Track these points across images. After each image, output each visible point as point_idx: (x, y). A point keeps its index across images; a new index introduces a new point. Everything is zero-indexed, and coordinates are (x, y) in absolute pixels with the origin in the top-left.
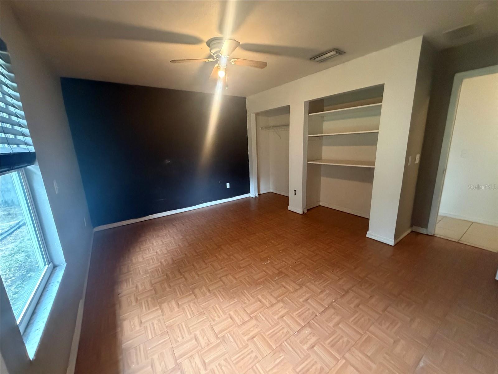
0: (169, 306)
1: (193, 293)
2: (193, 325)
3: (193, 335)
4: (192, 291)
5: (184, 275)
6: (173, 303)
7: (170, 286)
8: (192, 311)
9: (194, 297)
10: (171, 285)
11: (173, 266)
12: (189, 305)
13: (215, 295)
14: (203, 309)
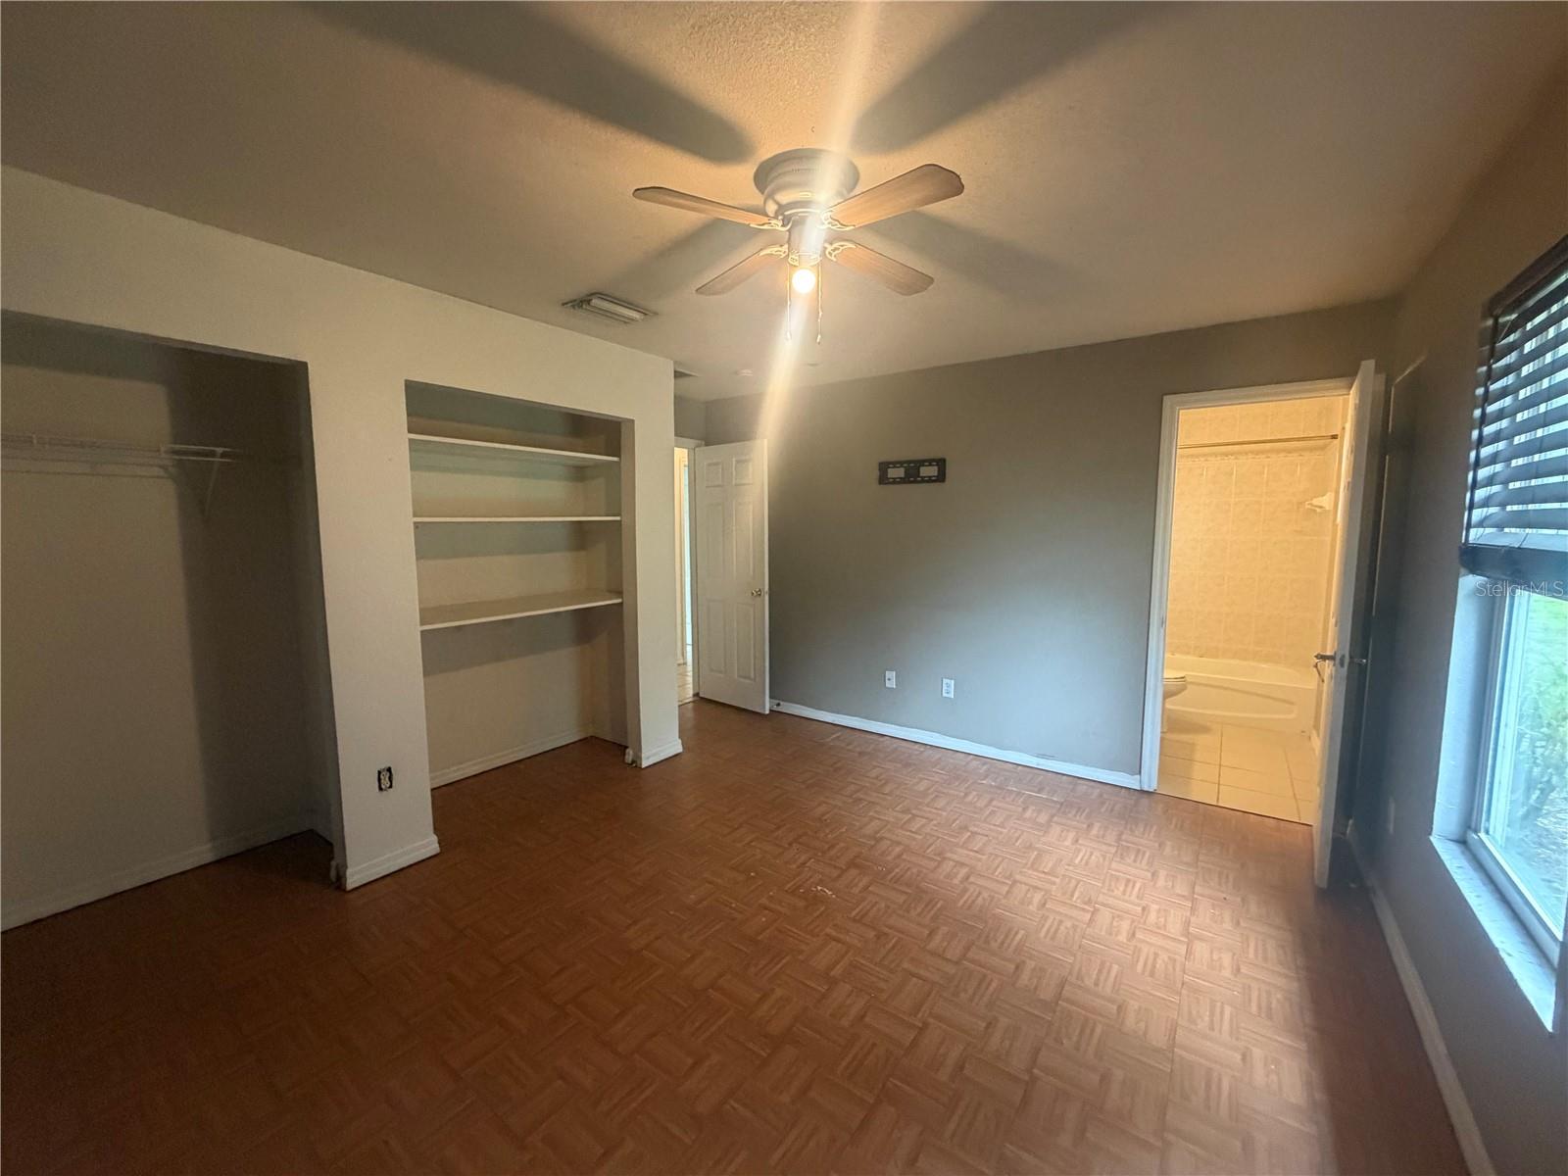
0: (1146, 1027)
1: (1059, 996)
2: (1118, 951)
3: (1134, 942)
4: (1057, 1004)
5: (1029, 1071)
6: (1130, 1022)
7: (1105, 1078)
8: (1100, 971)
9: (1067, 988)
10: (1095, 1078)
11: (1025, 1156)
12: (1096, 984)
13: (1019, 949)
14: (1075, 955)
